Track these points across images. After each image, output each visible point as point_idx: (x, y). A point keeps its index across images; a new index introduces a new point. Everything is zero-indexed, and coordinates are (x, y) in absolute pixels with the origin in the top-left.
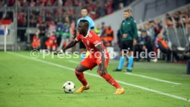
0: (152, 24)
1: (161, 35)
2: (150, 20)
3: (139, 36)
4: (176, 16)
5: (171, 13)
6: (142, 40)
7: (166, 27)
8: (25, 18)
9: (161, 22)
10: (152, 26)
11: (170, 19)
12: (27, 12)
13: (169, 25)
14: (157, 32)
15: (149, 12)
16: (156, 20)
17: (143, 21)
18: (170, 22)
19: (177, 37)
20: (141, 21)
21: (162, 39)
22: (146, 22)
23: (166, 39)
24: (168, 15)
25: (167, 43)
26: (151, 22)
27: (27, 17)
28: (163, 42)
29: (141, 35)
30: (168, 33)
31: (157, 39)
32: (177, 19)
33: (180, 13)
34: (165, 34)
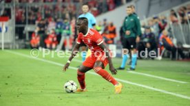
0: (156, 20)
1: (165, 32)
2: (154, 16)
3: (143, 33)
4: (182, 12)
5: (176, 9)
6: (146, 37)
7: (171, 23)
8: (23, 15)
9: (165, 18)
10: (156, 22)
11: (175, 15)
12: (25, 9)
13: (174, 22)
14: (161, 29)
15: (152, 8)
16: (161, 16)
17: (147, 17)
18: (175, 18)
19: (182, 34)
20: (144, 17)
21: (167, 36)
22: (150, 18)
23: (171, 36)
24: (173, 11)
25: (172, 41)
26: (155, 18)
27: (25, 14)
28: (168, 39)
29: (145, 32)
30: (172, 30)
31: (162, 36)
32: (182, 15)
33: (185, 8)
34: (169, 30)
